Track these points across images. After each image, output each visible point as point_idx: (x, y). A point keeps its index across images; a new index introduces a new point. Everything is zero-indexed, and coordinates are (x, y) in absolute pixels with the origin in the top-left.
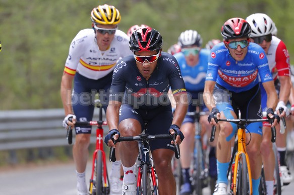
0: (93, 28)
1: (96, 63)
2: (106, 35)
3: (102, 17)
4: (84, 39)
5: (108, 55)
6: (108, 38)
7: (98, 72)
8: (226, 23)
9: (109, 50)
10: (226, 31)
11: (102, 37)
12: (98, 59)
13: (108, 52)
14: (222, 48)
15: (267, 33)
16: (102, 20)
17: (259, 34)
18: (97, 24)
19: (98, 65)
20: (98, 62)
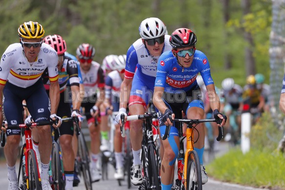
0: (21, 42)
1: (26, 73)
2: (32, 48)
3: (26, 33)
5: (36, 66)
6: (33, 50)
7: (27, 82)
9: (37, 61)
10: (174, 41)
11: (28, 50)
12: (27, 70)
13: (36, 63)
15: (159, 35)
16: (27, 34)
17: (151, 37)
18: (24, 39)
19: (27, 74)
20: (27, 72)
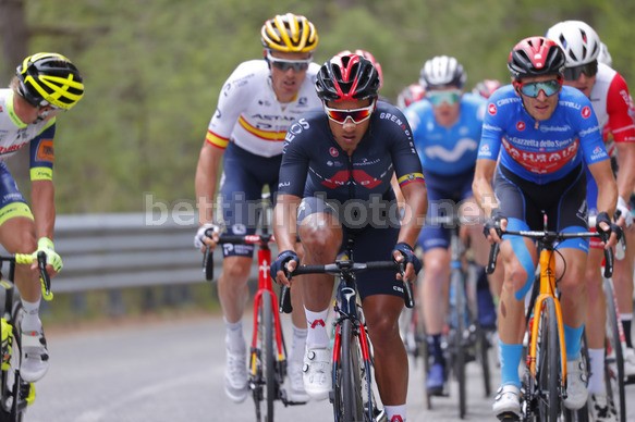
0: (266, 59)
1: (270, 126)
2: (290, 73)
3: (281, 38)
4: (249, 80)
5: (293, 112)
6: (293, 78)
7: (272, 143)
8: (517, 47)
9: (296, 102)
10: (516, 63)
11: (282, 76)
12: (274, 119)
13: (293, 106)
14: (510, 95)
15: (587, 60)
16: (281, 43)
18: (273, 52)
19: (273, 129)
20: (274, 123)
